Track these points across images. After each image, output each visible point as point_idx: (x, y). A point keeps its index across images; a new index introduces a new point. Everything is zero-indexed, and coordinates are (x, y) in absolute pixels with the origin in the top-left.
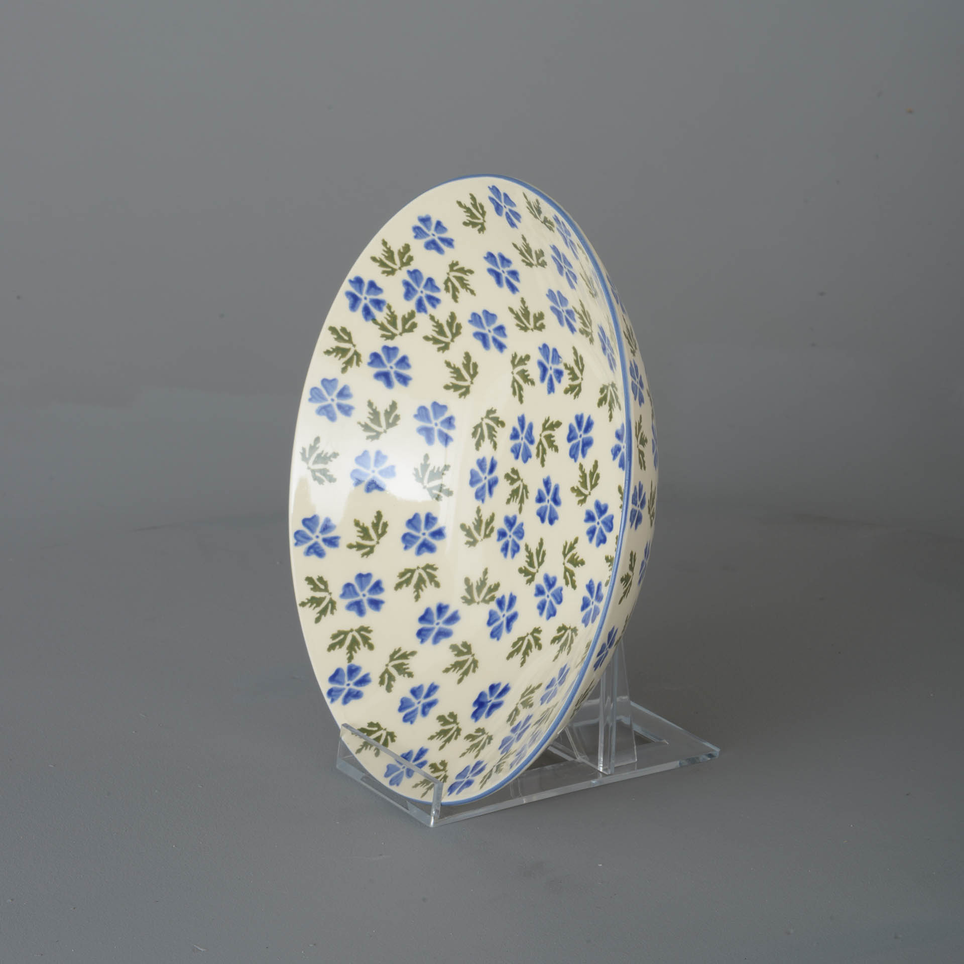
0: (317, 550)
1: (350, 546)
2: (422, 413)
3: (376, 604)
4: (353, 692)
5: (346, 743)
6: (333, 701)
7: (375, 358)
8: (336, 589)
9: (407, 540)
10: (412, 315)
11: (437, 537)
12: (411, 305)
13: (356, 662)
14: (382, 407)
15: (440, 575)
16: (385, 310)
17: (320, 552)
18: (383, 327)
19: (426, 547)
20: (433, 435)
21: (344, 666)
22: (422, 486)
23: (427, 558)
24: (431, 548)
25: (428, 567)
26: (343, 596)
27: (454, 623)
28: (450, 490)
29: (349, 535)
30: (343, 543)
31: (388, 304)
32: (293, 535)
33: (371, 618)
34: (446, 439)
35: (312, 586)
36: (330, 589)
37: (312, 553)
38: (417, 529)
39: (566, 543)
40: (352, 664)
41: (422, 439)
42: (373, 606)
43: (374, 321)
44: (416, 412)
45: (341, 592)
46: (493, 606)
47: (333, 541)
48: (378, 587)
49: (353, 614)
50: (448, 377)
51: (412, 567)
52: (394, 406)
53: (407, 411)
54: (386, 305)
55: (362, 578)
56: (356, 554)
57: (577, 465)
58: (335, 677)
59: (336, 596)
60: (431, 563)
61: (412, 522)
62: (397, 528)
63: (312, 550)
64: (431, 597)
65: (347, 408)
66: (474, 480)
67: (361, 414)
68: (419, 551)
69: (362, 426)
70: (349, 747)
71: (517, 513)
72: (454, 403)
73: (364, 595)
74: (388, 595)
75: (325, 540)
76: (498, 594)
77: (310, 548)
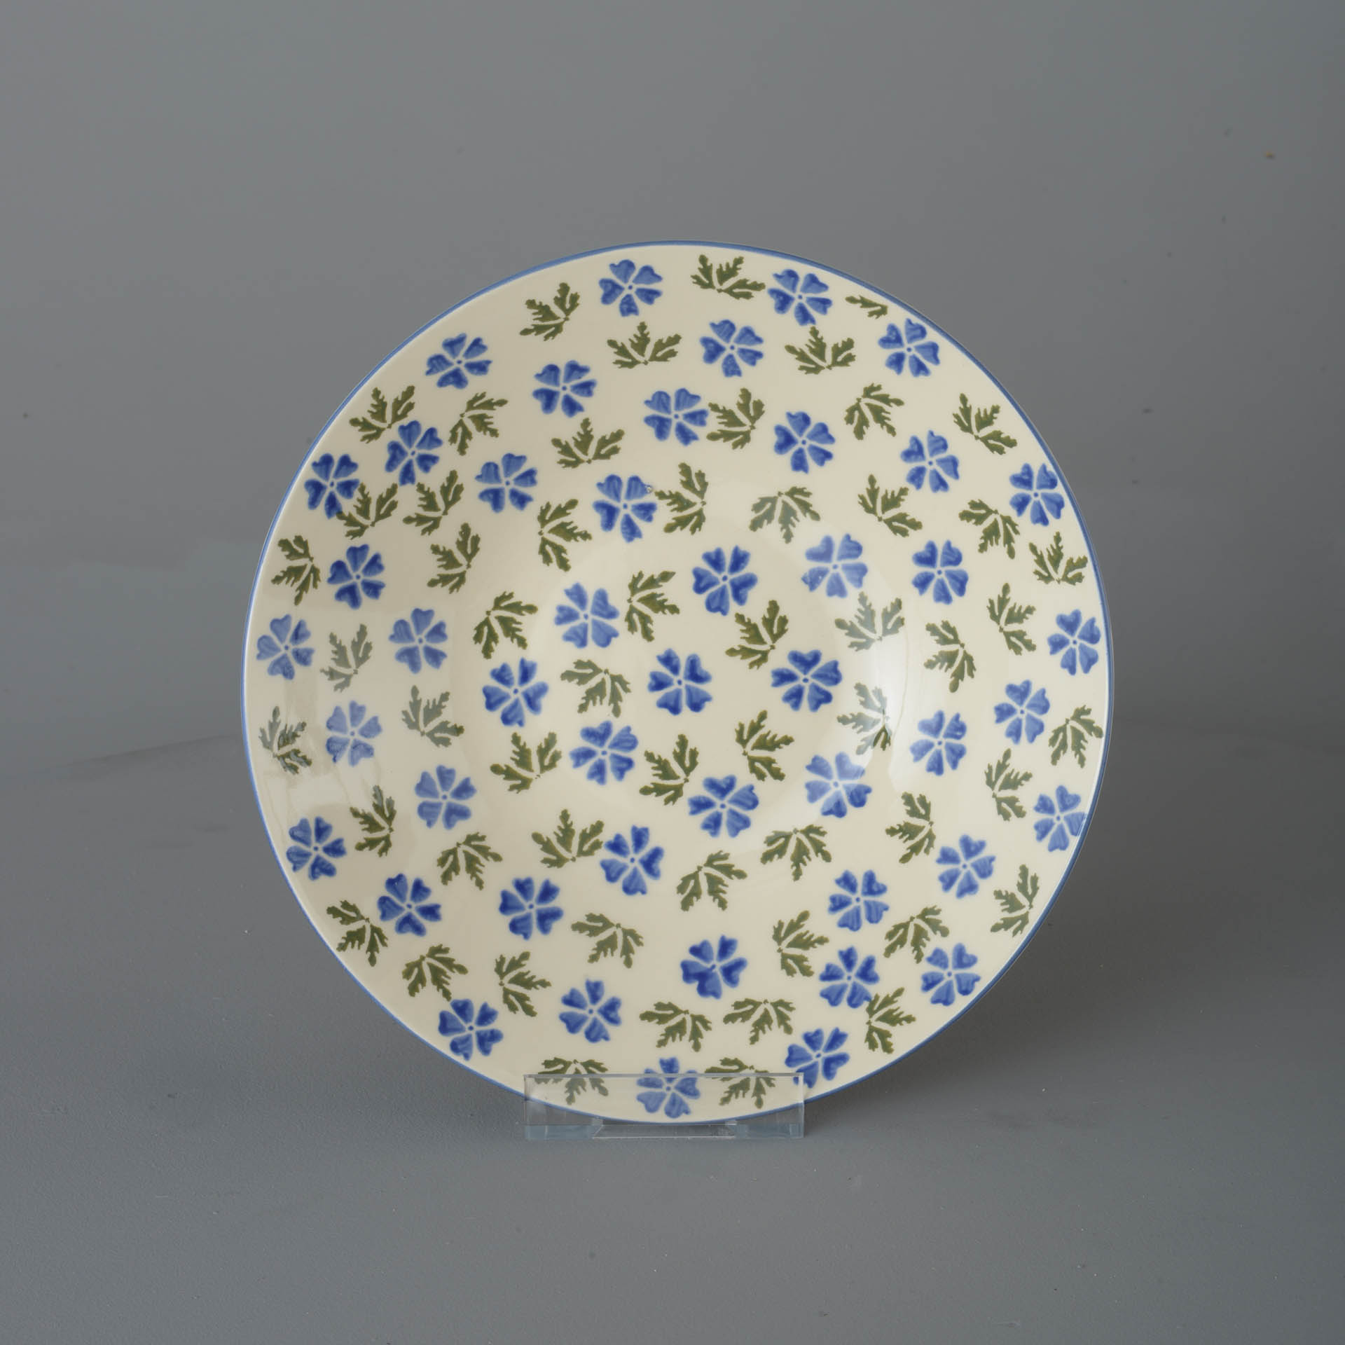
0: (324, 867)
1: (360, 847)
2: (401, 631)
3: (432, 912)
4: (486, 1034)
5: (543, 1100)
6: (467, 1057)
7: (339, 569)
8: (370, 910)
9: (427, 812)
10: (392, 491)
11: (464, 795)
12: (395, 476)
13: (458, 994)
14: (347, 637)
15: (493, 844)
16: (357, 494)
17: (328, 868)
18: (350, 521)
19: (456, 814)
20: (418, 657)
21: (447, 1007)
22: (419, 733)
23: (463, 829)
24: (464, 814)
25: (469, 839)
26: (384, 916)
27: (554, 898)
28: (458, 726)
29: (351, 832)
30: (349, 845)
31: (362, 484)
32: (286, 858)
33: (435, 933)
34: (436, 657)
35: (340, 919)
36: (364, 912)
37: (319, 874)
38: (433, 793)
39: (742, 726)
40: (454, 1001)
41: (404, 667)
42: (429, 916)
43: (340, 515)
44: (391, 632)
45: (379, 913)
46: (604, 854)
47: (337, 847)
48: (420, 889)
49: (410, 936)
50: (434, 568)
51: (451, 846)
52: (362, 632)
53: (380, 636)
54: (359, 487)
55: (395, 883)
56: (371, 855)
57: (731, 616)
58: (445, 1025)
59: (376, 920)
60: (472, 832)
61: (423, 786)
62: (407, 803)
63: (317, 870)
64: (499, 878)
65: (305, 654)
66: (493, 700)
67: (323, 656)
68: (449, 823)
69: (326, 673)
70: (553, 1102)
71: (611, 718)
72: (442, 604)
73: (410, 907)
74: (438, 894)
75: (327, 850)
76: (606, 836)
77: (314, 867)
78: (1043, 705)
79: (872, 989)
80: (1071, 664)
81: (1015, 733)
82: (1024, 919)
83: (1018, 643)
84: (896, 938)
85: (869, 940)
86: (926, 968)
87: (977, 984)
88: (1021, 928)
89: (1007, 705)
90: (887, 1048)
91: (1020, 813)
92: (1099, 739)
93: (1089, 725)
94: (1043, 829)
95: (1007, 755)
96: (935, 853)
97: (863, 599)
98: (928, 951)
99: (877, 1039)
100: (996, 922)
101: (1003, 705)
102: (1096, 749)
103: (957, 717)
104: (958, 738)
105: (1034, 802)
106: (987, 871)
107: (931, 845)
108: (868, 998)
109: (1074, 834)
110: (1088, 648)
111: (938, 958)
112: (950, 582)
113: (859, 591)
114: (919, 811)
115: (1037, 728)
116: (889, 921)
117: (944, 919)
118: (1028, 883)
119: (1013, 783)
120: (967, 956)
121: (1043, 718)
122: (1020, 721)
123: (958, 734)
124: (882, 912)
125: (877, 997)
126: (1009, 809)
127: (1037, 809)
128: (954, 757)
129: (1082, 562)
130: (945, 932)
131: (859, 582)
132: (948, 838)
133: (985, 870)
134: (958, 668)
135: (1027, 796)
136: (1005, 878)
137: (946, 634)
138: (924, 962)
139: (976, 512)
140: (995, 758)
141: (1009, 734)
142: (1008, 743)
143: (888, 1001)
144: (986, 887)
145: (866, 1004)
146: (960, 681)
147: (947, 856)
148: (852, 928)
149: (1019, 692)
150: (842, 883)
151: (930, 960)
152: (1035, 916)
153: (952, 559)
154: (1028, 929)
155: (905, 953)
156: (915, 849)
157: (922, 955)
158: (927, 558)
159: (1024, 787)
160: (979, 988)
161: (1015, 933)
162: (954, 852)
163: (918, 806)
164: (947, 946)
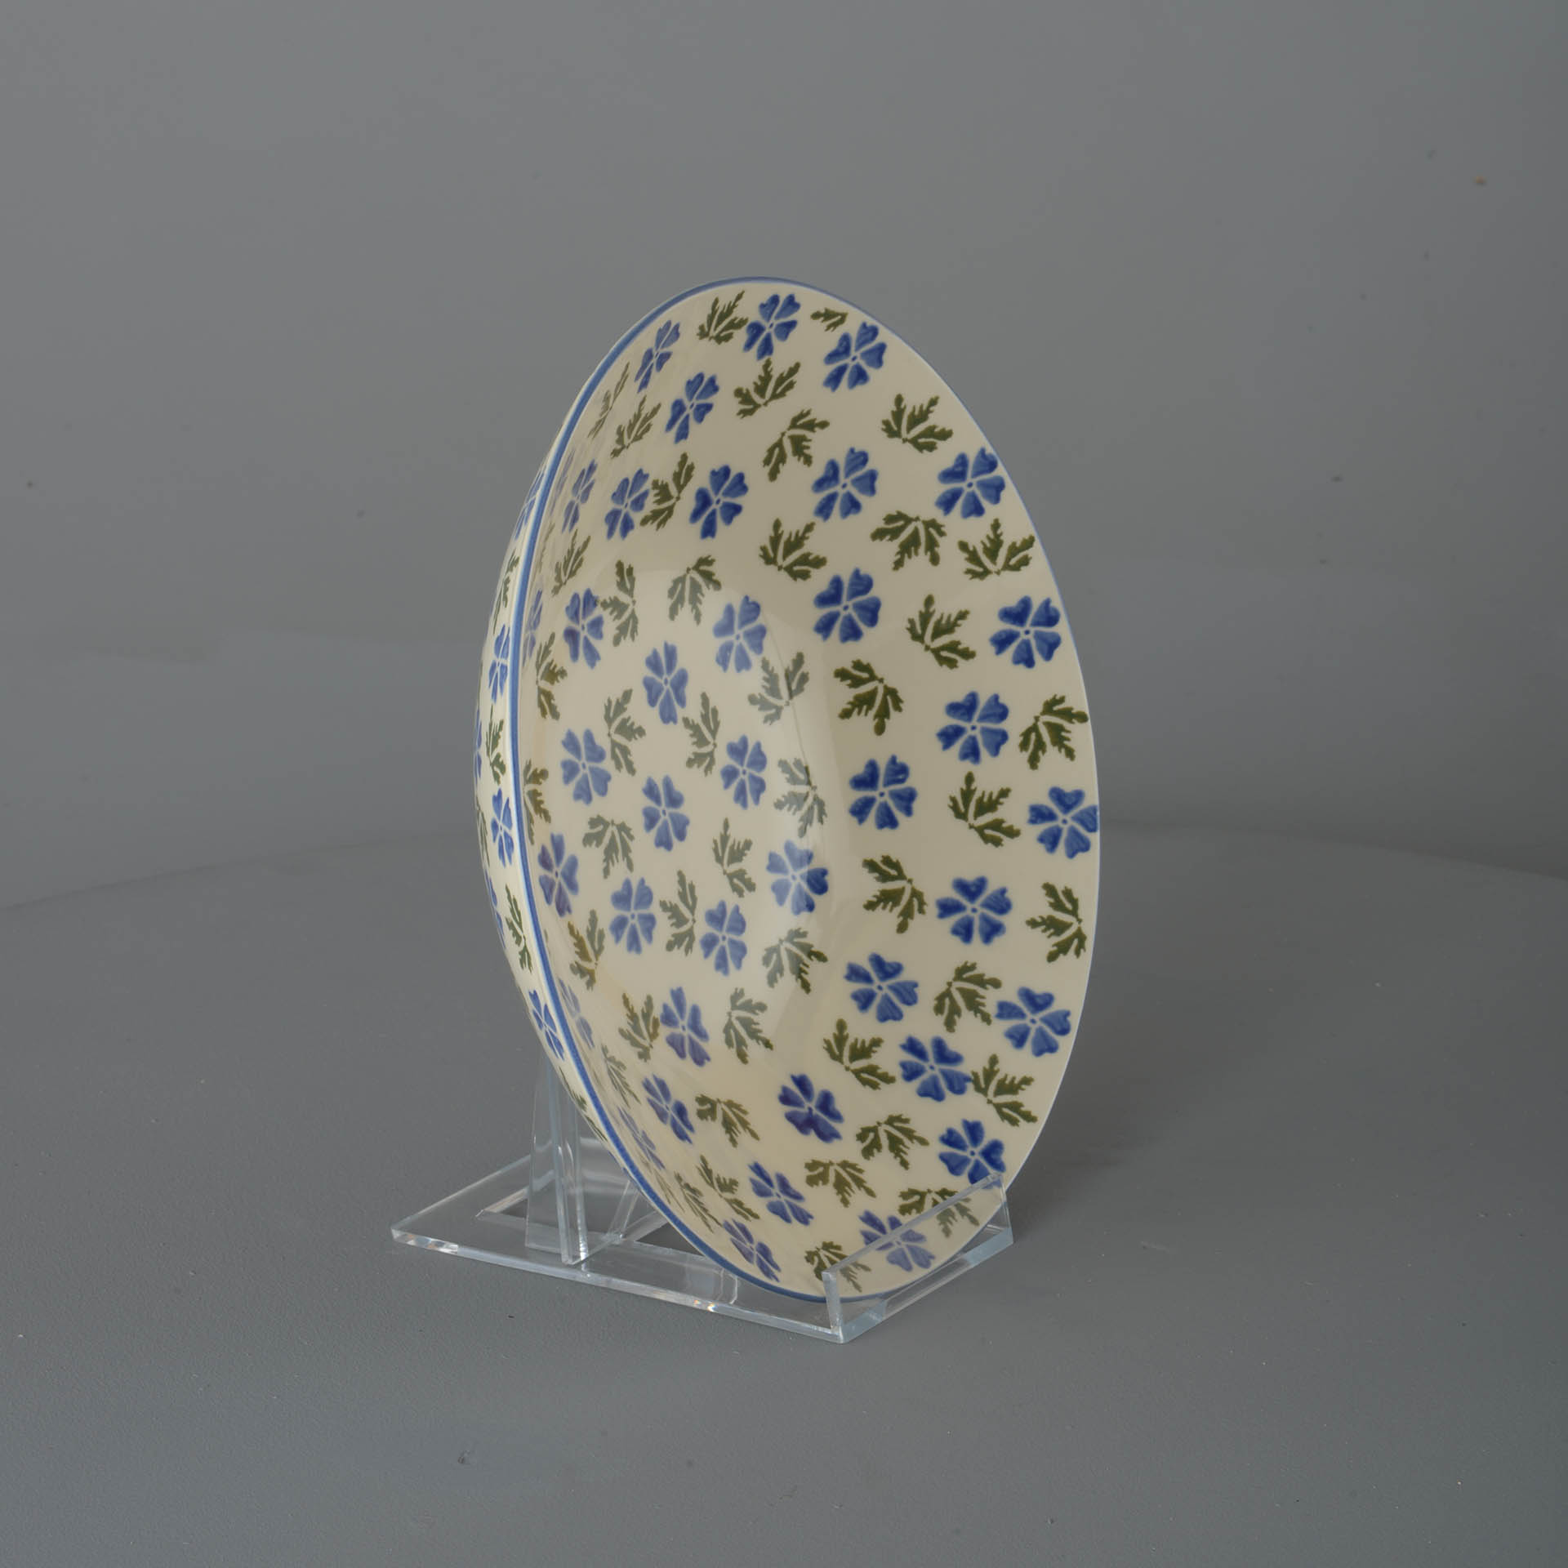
78: (999, 711)
79: (965, 1068)
80: (1026, 656)
81: (972, 753)
82: (1080, 936)
83: (952, 655)
84: (946, 1008)
85: (922, 1023)
86: (1003, 1026)
87: (1069, 1019)
88: (1081, 946)
89: (951, 726)
90: (1029, 1118)
91: (1013, 833)
92: (1084, 725)
93: (1068, 715)
94: (1051, 839)
95: (970, 779)
96: (932, 909)
97: (765, 665)
98: (991, 1008)
99: (1014, 1114)
100: (1048, 952)
101: (947, 728)
102: (1081, 736)
103: (893, 760)
104: (902, 781)
105: (1026, 815)
106: (1004, 906)
107: (922, 904)
108: (967, 1079)
109: (1093, 830)
110: (1047, 633)
111: (1006, 1010)
112: (860, 616)
113: (760, 657)
114: (889, 873)
115: (999, 738)
116: (927, 995)
117: (986, 969)
118: (1062, 899)
119: (988, 805)
120: (1039, 996)
121: (1004, 725)
122: (974, 739)
123: (901, 777)
124: (913, 990)
125: (975, 1075)
126: (996, 833)
127: (1033, 821)
128: (904, 804)
129: (1028, 543)
130: (996, 984)
131: (758, 648)
132: (938, 888)
133: (1001, 904)
134: (880, 707)
135: (1013, 812)
136: (1029, 903)
137: (856, 674)
138: (995, 1021)
139: (893, 526)
140: (956, 787)
141: (964, 756)
142: (968, 766)
143: (990, 1074)
144: (1013, 921)
145: (970, 1086)
146: (886, 720)
147: (947, 908)
148: (895, 1019)
149: (965, 708)
150: (853, 977)
151: (1000, 1016)
152: (1090, 928)
153: (861, 588)
154: (1090, 944)
155: (967, 1020)
156: (907, 914)
157: (989, 1015)
158: (830, 597)
159: (1004, 806)
160: (1075, 1021)
161: (1078, 953)
162: (953, 901)
163: (885, 868)
164: (1009, 994)
